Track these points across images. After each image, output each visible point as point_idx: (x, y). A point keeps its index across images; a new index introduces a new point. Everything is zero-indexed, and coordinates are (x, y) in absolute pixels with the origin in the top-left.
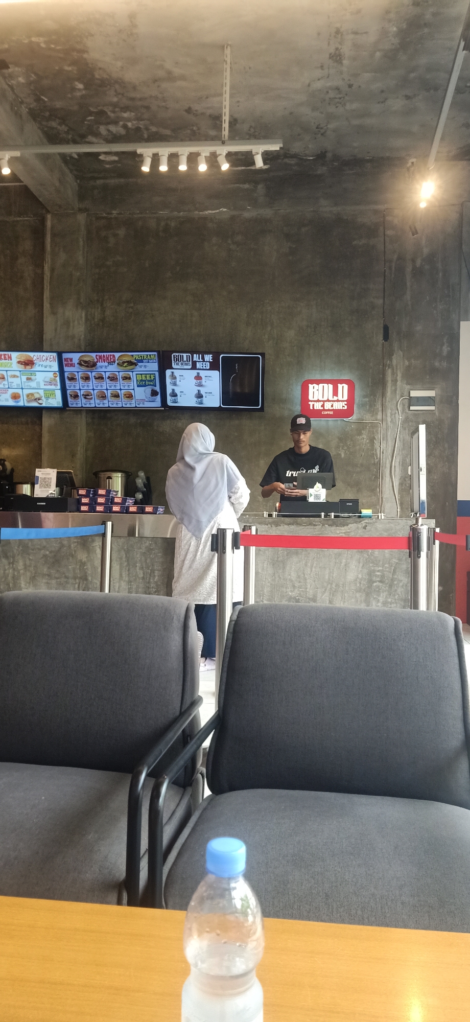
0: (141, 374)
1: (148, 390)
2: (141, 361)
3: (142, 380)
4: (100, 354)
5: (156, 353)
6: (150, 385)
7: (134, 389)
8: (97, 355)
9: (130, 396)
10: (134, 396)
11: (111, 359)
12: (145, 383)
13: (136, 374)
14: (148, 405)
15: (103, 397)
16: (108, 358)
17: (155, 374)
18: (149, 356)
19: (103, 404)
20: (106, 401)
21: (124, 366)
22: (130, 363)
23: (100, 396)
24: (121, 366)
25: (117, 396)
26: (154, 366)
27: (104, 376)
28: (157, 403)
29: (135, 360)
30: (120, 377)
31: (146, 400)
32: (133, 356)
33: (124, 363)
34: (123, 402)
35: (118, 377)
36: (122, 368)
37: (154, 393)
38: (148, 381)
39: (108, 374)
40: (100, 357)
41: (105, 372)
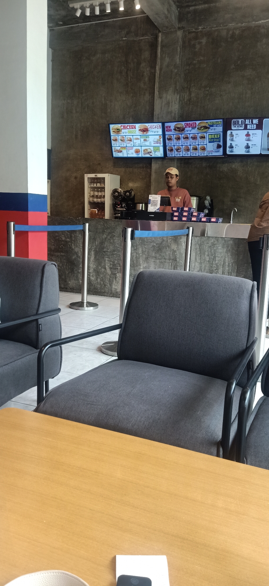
0: (212, 134)
1: (215, 144)
2: (212, 126)
3: (212, 138)
4: (187, 122)
5: (221, 120)
6: (217, 141)
7: (206, 144)
8: (185, 123)
9: (204, 149)
10: (206, 148)
11: (194, 125)
12: (214, 140)
13: (209, 135)
14: (214, 154)
15: (188, 150)
16: (192, 125)
17: (220, 134)
18: (217, 122)
19: (188, 154)
20: (189, 153)
21: (202, 129)
22: (206, 128)
23: (186, 149)
24: (200, 129)
25: (196, 149)
26: (220, 129)
27: (189, 137)
28: (220, 153)
29: (209, 125)
30: (199, 137)
31: (214, 151)
32: (207, 122)
33: (201, 127)
34: (199, 153)
35: (197, 137)
36: (200, 131)
37: (219, 146)
38: (216, 139)
39: (191, 135)
40: (187, 124)
41: (190, 134)
